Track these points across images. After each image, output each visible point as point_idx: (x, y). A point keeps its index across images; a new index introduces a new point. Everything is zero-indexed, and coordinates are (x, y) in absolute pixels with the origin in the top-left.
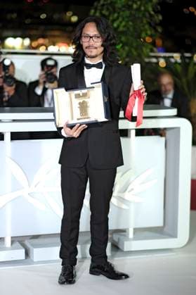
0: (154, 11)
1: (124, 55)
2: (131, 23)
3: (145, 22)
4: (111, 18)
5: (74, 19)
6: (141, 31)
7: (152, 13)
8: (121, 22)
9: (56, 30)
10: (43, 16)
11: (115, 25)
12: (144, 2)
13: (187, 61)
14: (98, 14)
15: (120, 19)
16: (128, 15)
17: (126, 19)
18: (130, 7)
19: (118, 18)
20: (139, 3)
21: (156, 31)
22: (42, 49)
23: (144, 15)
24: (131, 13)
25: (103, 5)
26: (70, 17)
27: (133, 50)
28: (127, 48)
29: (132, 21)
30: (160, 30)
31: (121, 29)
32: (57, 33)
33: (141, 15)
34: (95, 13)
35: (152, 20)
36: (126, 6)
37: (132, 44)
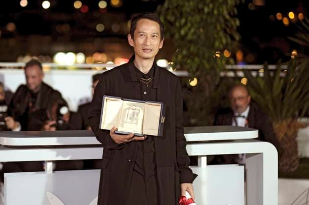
0: (229, 14)
1: (194, 69)
2: (201, 30)
3: (219, 28)
4: (177, 24)
6: (215, 39)
7: (228, 17)
8: (190, 29)
11: (183, 32)
12: (217, 4)
13: (272, 74)
15: (189, 25)
16: (198, 20)
17: (196, 25)
18: (201, 11)
19: (186, 24)
20: (211, 6)
21: (233, 39)
23: (217, 20)
24: (202, 19)
25: (168, 9)
27: (205, 62)
28: (197, 60)
29: (203, 28)
30: (237, 37)
31: (190, 37)
33: (213, 20)
35: (227, 26)
36: (196, 10)
37: (204, 55)
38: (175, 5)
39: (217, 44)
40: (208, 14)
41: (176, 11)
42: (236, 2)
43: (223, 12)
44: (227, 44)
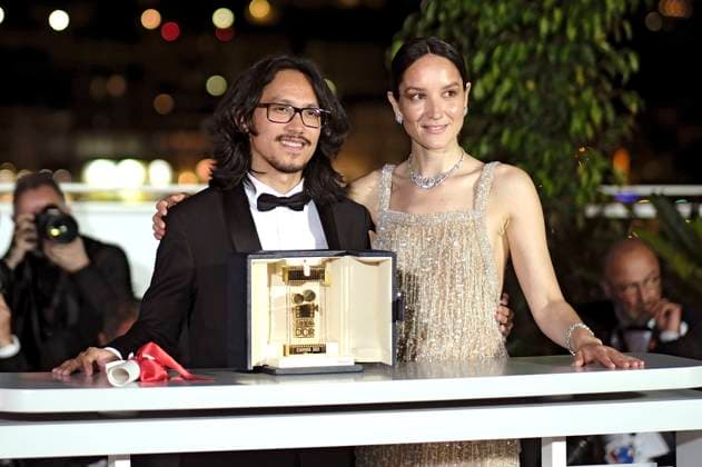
0: (610, 39)
2: (531, 85)
3: (580, 79)
6: (570, 111)
7: (605, 46)
8: (499, 82)
12: (575, 11)
15: (496, 70)
16: (522, 56)
19: (486, 67)
20: (558, 14)
21: (621, 109)
23: (577, 56)
24: (532, 53)
25: (435, 25)
29: (537, 80)
30: (634, 105)
31: (498, 105)
33: (565, 57)
35: (603, 72)
36: (516, 28)
37: (537, 155)
38: (455, 13)
39: (576, 124)
40: (550, 37)
41: (457, 33)
42: (628, 6)
43: (592, 32)
44: (605, 123)
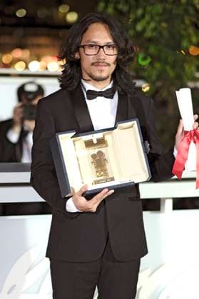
1: (154, 77)
2: (164, 25)
3: (187, 22)
4: (132, 16)
5: (72, 17)
6: (182, 37)
8: (148, 23)
9: (42, 35)
10: (21, 13)
11: (139, 27)
14: (110, 10)
15: (147, 17)
17: (157, 18)
19: (143, 16)
22: (19, 68)
23: (186, 11)
24: (164, 9)
26: (65, 15)
27: (168, 68)
28: (158, 65)
29: (166, 21)
31: (148, 34)
32: (43, 40)
33: (180, 11)
34: (106, 7)
37: (167, 59)
